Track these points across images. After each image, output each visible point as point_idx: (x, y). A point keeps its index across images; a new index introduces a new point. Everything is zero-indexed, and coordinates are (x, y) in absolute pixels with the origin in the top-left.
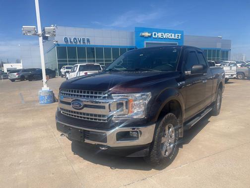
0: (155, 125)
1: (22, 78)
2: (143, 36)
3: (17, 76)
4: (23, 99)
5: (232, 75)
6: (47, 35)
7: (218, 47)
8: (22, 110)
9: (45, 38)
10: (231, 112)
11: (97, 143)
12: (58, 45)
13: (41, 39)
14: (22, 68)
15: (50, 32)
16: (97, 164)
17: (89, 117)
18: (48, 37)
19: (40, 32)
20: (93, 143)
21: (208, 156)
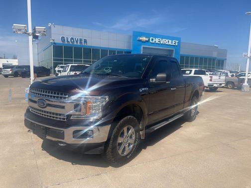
0: (110, 125)
1: (15, 75)
2: (140, 41)
3: (11, 72)
4: (10, 96)
5: (221, 84)
6: (37, 34)
7: (213, 56)
8: (6, 106)
9: (35, 37)
10: (206, 119)
11: (56, 140)
12: (55, 43)
13: (31, 38)
14: (17, 64)
15: (40, 32)
16: (60, 159)
17: (55, 116)
18: (38, 36)
19: (30, 31)
20: (54, 139)
21: (165, 158)
